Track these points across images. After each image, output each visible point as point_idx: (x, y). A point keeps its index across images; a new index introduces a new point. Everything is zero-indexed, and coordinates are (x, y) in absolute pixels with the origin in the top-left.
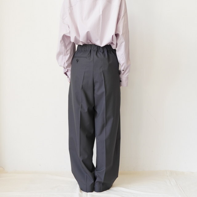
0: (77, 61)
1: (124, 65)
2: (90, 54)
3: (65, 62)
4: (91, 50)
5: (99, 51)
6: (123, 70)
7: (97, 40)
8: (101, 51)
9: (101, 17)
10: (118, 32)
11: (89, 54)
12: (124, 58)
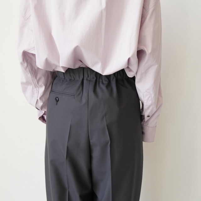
0: (57, 101)
1: (151, 108)
2: (81, 88)
3: (39, 99)
4: (83, 80)
5: (101, 80)
6: (148, 116)
7: (95, 64)
8: (104, 82)
9: (104, 14)
10: (142, 48)
11: (79, 88)
12: (153, 96)
